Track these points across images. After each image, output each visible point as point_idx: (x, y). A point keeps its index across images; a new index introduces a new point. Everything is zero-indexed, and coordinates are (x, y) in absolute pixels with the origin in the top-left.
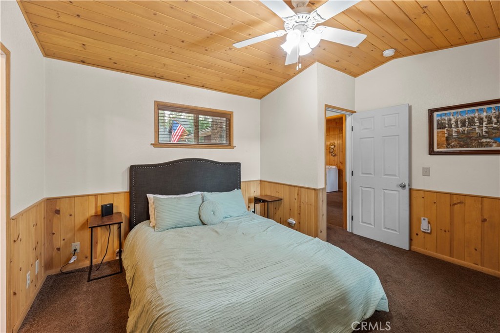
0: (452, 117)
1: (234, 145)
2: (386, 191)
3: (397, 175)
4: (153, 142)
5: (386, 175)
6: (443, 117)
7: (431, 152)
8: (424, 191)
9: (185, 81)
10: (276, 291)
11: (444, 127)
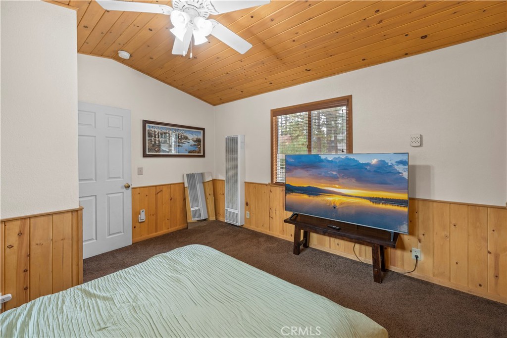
0: (156, 130)
2: (109, 195)
3: (121, 177)
5: (110, 178)
6: (151, 129)
7: (145, 155)
8: (140, 188)
11: (152, 136)
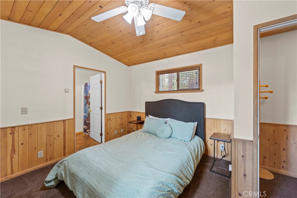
1: (203, 89)
4: (155, 91)
9: (165, 56)
10: (93, 163)
